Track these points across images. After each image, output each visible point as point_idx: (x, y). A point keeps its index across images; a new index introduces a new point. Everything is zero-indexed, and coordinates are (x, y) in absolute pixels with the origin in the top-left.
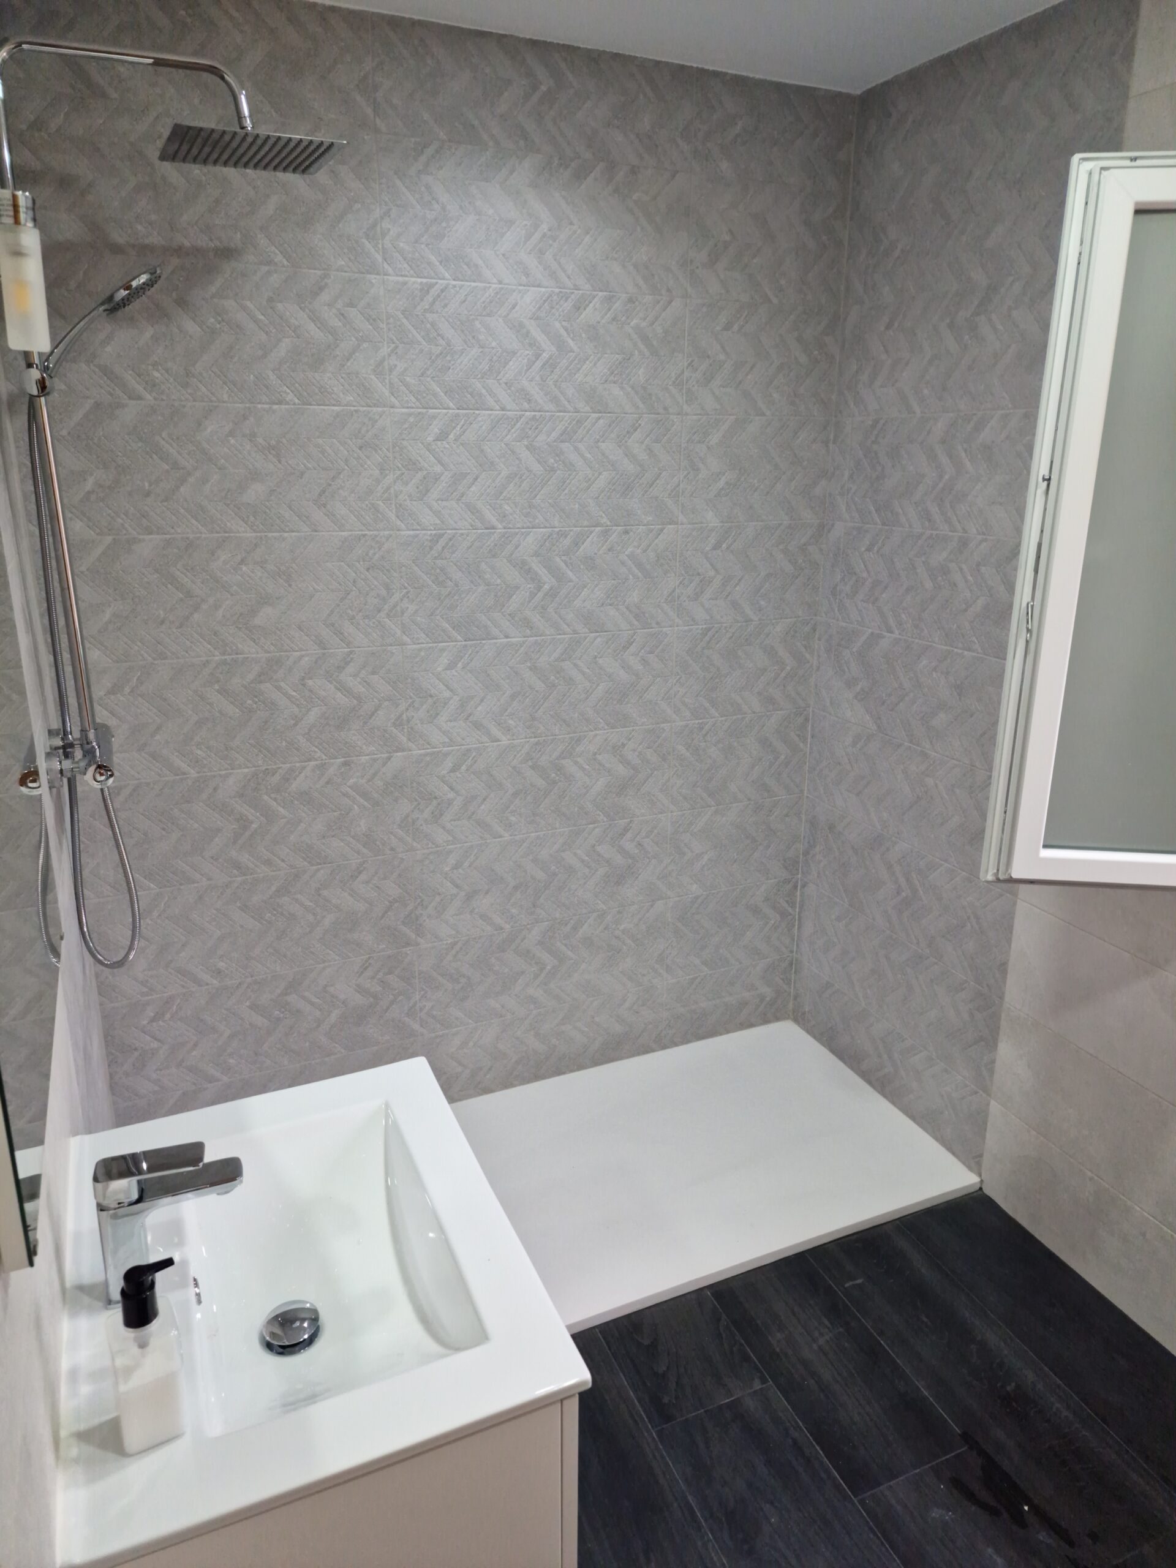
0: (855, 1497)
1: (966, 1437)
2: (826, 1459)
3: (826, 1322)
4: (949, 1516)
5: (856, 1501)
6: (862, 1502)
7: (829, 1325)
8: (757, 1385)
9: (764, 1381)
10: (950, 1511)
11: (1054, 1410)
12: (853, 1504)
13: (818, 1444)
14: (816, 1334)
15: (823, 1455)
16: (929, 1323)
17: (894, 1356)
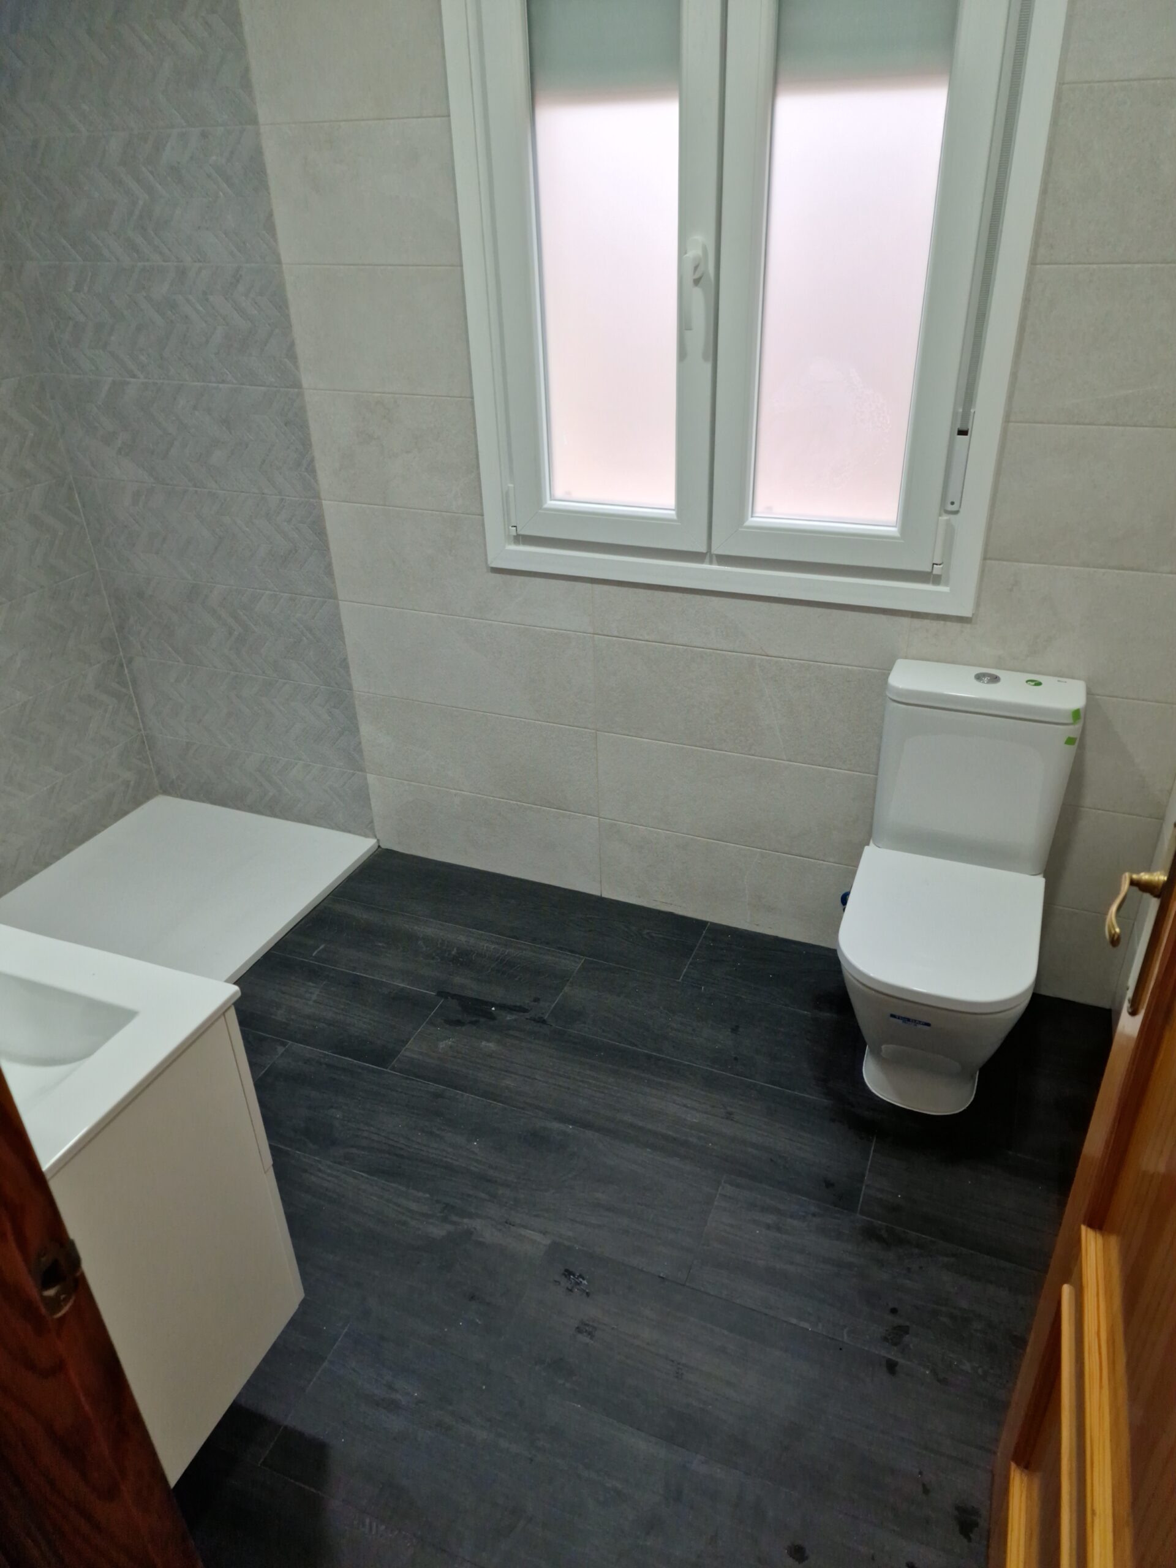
0: (387, 1068)
1: (441, 994)
2: (355, 1061)
3: (311, 984)
4: (449, 1042)
5: (389, 1071)
6: (393, 1069)
7: (314, 985)
8: (281, 1050)
9: (284, 1044)
10: (450, 1038)
11: (485, 948)
12: (389, 1073)
13: (345, 1056)
14: (307, 995)
15: (352, 1060)
16: (384, 945)
17: (372, 977)
